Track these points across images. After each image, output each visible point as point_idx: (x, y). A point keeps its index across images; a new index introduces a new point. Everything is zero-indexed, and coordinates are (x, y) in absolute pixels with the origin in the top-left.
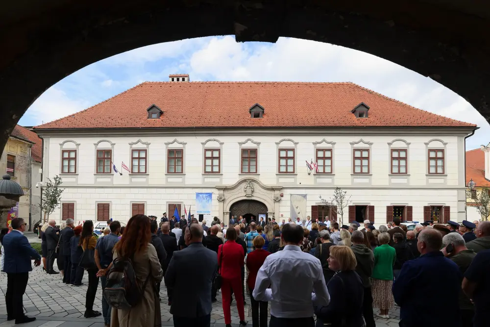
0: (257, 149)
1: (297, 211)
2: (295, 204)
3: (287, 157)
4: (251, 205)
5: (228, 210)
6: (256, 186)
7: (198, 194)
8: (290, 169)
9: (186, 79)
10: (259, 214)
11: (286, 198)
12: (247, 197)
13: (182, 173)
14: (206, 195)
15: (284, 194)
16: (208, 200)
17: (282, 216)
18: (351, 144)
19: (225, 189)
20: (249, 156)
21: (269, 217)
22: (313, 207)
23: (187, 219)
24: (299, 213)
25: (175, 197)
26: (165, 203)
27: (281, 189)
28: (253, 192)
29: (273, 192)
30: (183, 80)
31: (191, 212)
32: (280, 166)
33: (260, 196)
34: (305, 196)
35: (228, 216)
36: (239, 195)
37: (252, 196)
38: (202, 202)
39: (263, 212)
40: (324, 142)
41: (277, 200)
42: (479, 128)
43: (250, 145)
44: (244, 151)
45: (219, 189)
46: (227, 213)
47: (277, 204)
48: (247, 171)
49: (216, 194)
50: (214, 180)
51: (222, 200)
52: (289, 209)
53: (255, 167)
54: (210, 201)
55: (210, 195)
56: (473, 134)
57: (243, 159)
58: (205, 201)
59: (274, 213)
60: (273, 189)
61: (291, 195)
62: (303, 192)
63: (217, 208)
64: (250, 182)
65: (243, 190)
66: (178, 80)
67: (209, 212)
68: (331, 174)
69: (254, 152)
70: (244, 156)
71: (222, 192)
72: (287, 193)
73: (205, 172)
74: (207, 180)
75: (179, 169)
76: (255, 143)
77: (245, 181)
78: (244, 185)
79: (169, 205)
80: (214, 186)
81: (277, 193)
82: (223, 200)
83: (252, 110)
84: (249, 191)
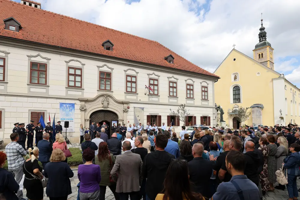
0: (111, 73)
1: (138, 118)
2: (137, 114)
3: (131, 81)
4: (106, 114)
5: (88, 118)
6: (111, 100)
7: (62, 104)
8: (134, 90)
9: (38, 6)
10: (112, 120)
11: (131, 109)
12: (104, 108)
13: (45, 85)
14: (70, 105)
15: (130, 107)
16: (71, 109)
17: (129, 122)
18: (168, 78)
19: (87, 101)
20: (105, 77)
21: (119, 123)
22: (148, 116)
23: (52, 126)
24: (139, 120)
25: (38, 105)
26: (28, 111)
27: (128, 103)
28: (108, 104)
29: (122, 105)
30: (36, 6)
31: (55, 119)
32: (127, 87)
33: (113, 107)
34: (143, 109)
35: (89, 122)
36: (98, 106)
37: (108, 107)
38: (65, 111)
39: (115, 119)
40: (154, 75)
41: (125, 111)
42: (220, 78)
43: (105, 69)
44: (101, 73)
45: (81, 100)
46: (88, 120)
47: (125, 113)
48: (103, 88)
49: (78, 104)
50: (76, 93)
51: (83, 110)
52: (133, 117)
53: (109, 86)
54: (73, 110)
55: (73, 105)
56: (217, 81)
57: (101, 79)
58: (68, 110)
59: (123, 120)
60: (123, 103)
61: (134, 108)
62: (142, 106)
63: (80, 116)
64: (107, 97)
65: (100, 103)
66: (30, 5)
67: (73, 119)
68: (157, 95)
69: (109, 75)
70: (102, 77)
71: (83, 103)
72: (132, 106)
73: (69, 86)
74: (70, 93)
75: (43, 81)
76: (110, 68)
77: (102, 95)
78: (101, 99)
79: (32, 113)
80: (78, 98)
81: (126, 106)
82: (85, 110)
83: (106, 44)
84: (105, 104)
